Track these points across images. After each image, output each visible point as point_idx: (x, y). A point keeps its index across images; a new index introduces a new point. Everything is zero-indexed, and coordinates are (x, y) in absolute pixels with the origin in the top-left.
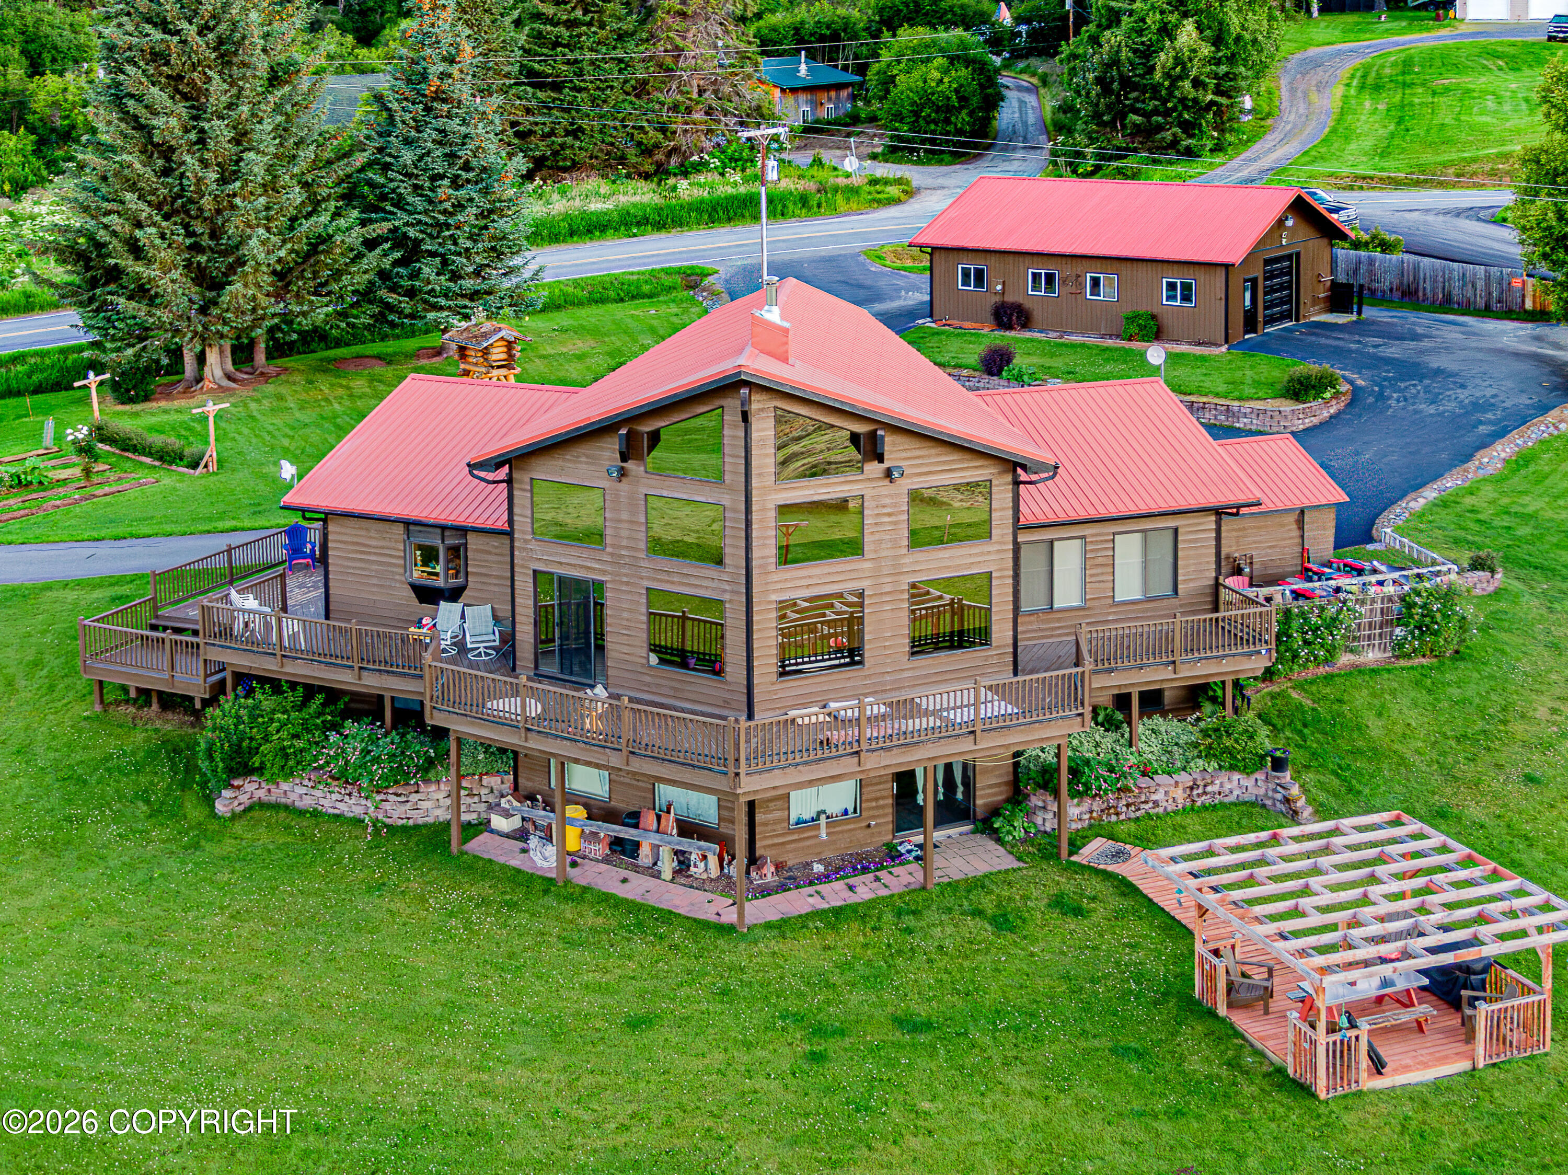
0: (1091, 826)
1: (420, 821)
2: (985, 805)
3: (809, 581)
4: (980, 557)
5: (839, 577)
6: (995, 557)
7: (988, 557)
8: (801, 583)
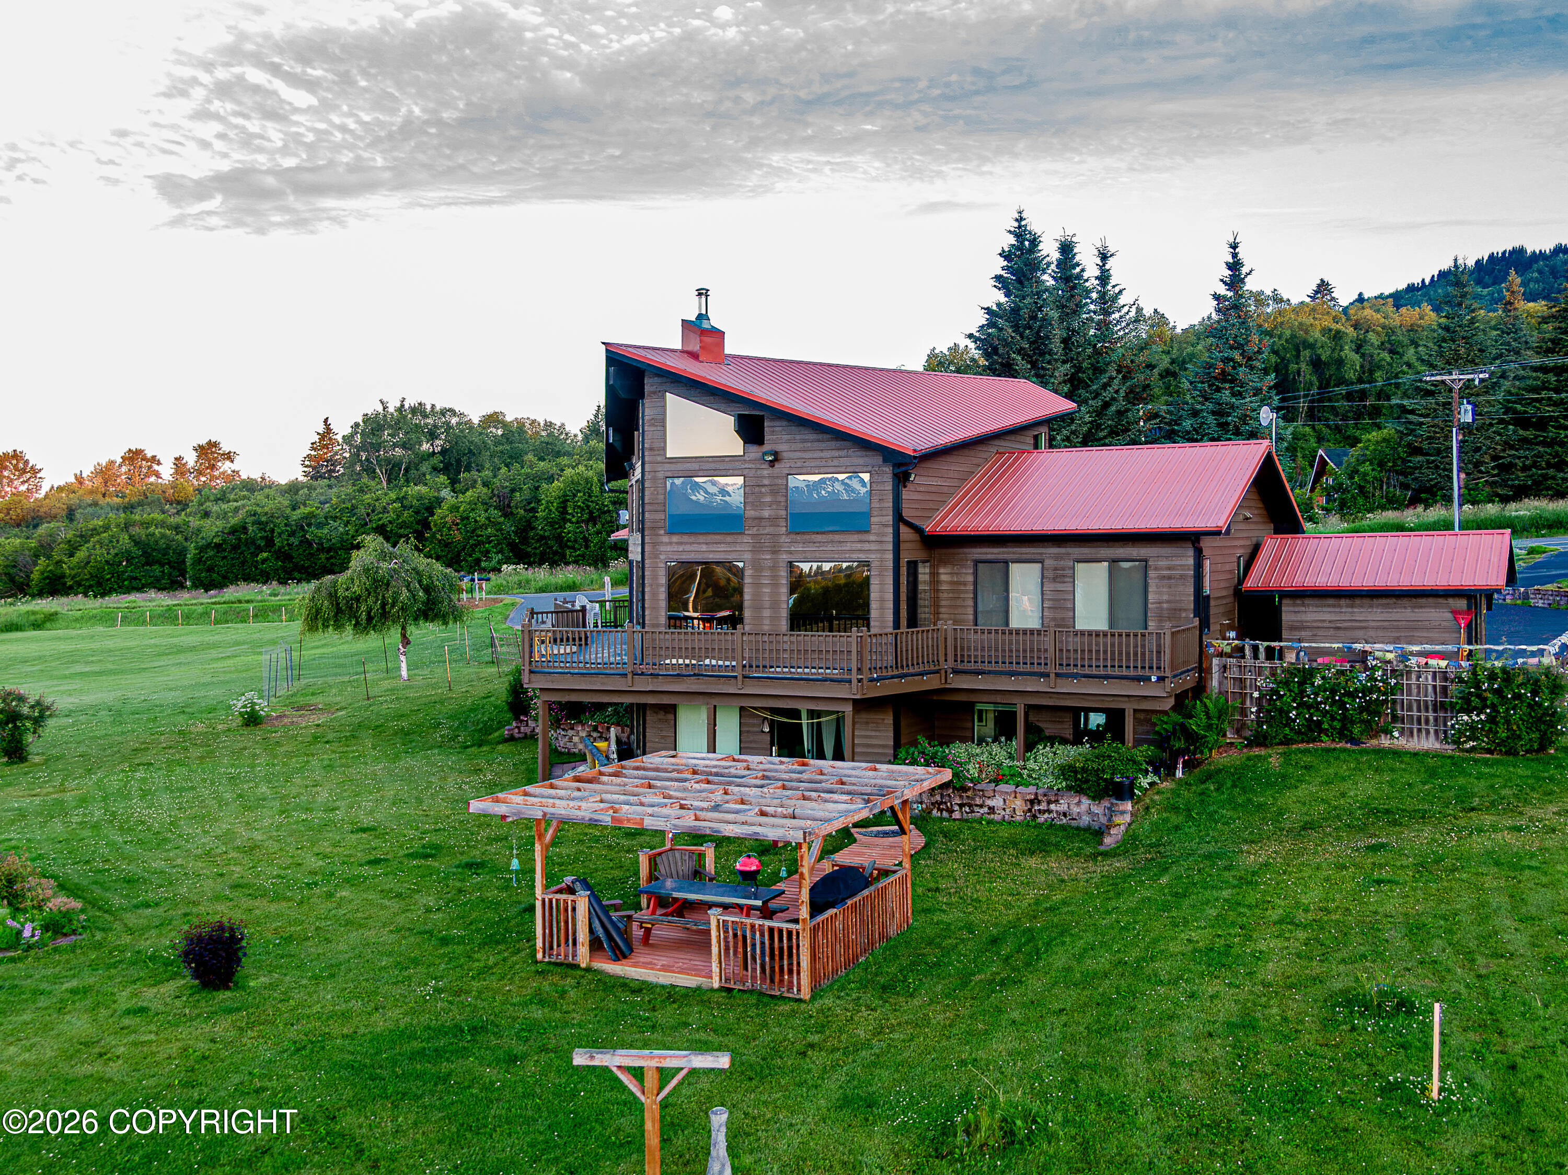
3: (695, 547)
4: (859, 546)
5: (722, 548)
6: (873, 547)
7: (867, 546)
8: (688, 548)
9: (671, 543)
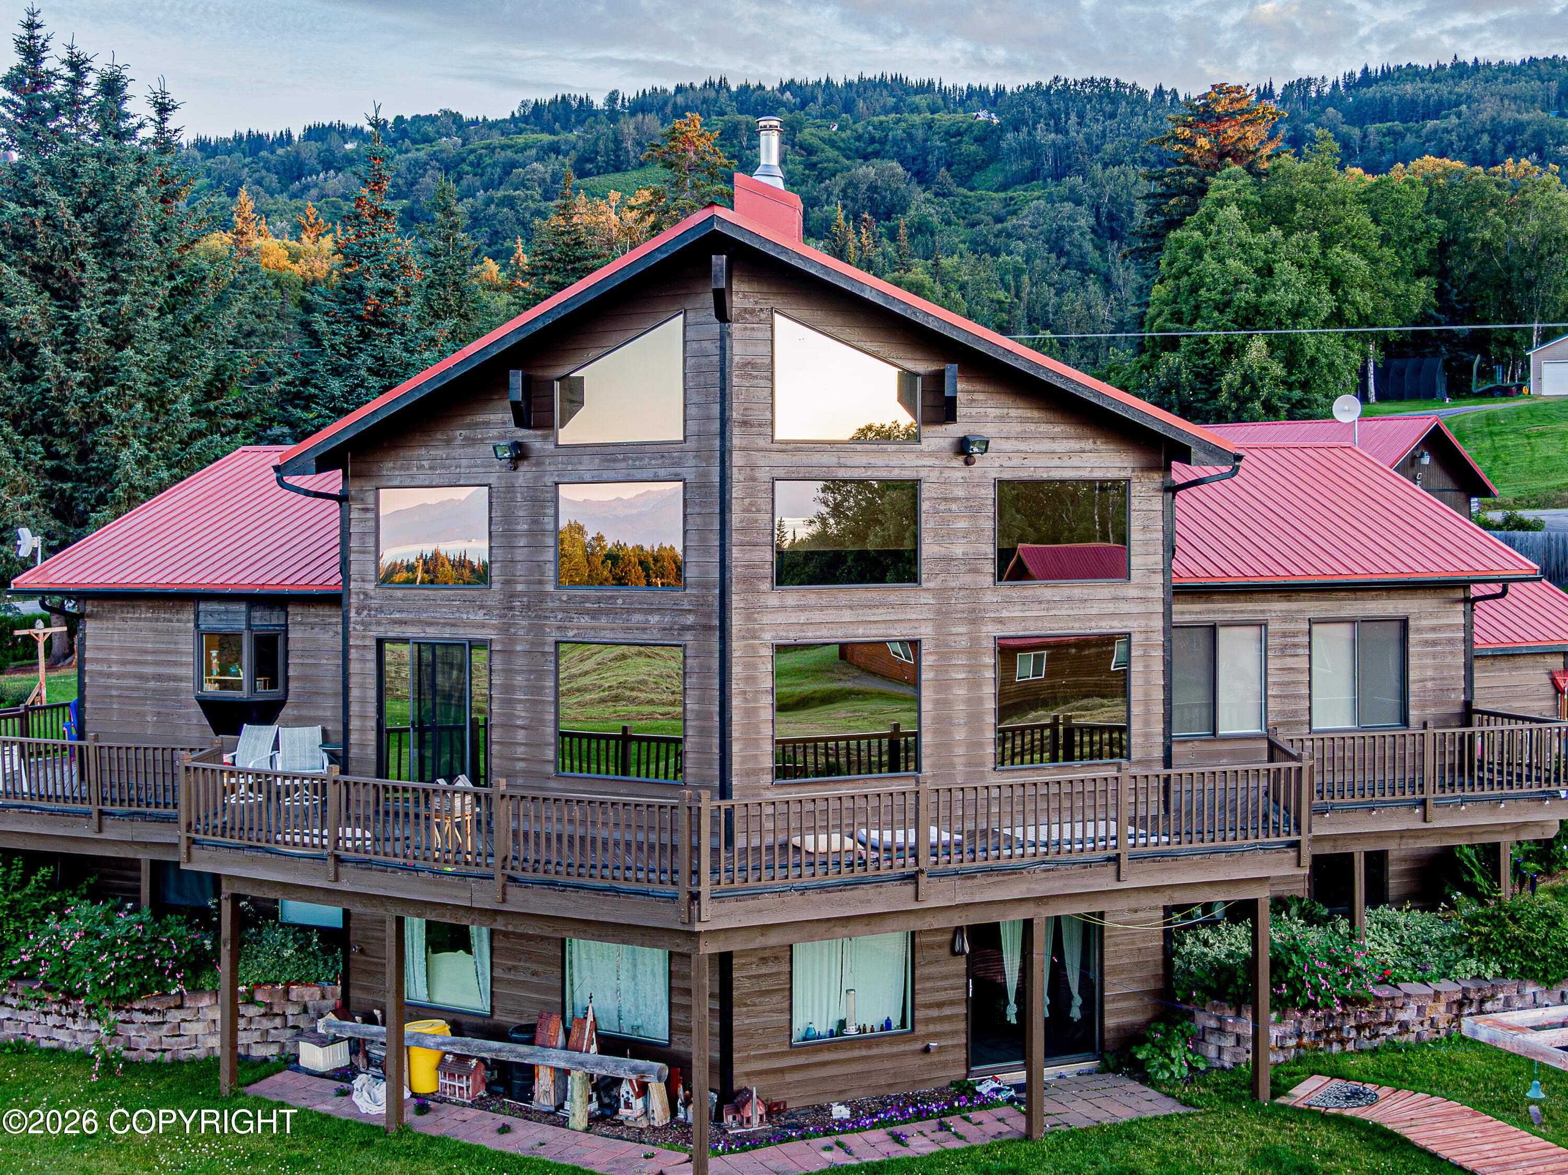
0: (1299, 1060)
1: (183, 1055)
2: (1119, 1028)
3: (830, 615)
4: (1110, 608)
5: (881, 614)
6: (1134, 608)
7: (1124, 607)
8: (817, 617)
9: (783, 608)
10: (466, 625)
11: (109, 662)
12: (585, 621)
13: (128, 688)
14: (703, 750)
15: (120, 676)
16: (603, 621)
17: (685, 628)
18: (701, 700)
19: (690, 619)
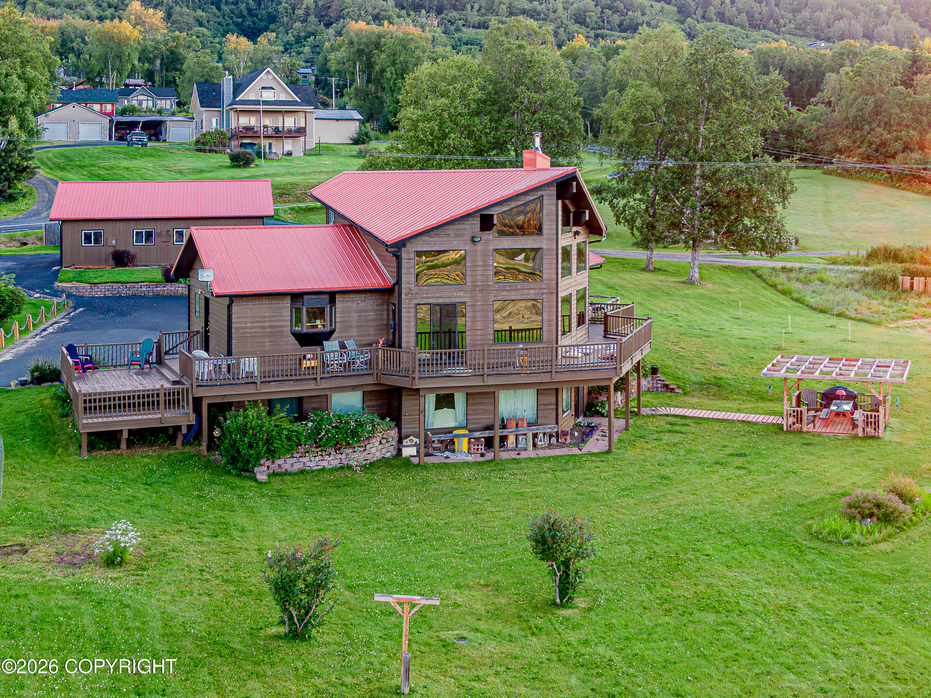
10: (456, 297)
11: (246, 323)
12: (505, 293)
13: (255, 333)
14: (550, 331)
15: (251, 328)
16: (513, 292)
17: (543, 293)
18: (549, 316)
19: (545, 291)
